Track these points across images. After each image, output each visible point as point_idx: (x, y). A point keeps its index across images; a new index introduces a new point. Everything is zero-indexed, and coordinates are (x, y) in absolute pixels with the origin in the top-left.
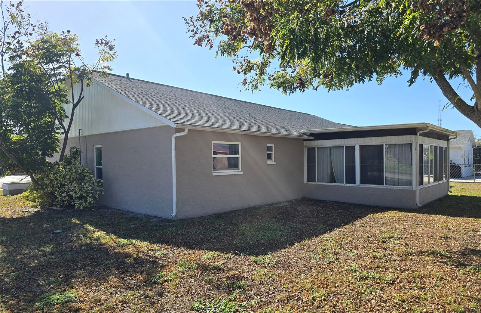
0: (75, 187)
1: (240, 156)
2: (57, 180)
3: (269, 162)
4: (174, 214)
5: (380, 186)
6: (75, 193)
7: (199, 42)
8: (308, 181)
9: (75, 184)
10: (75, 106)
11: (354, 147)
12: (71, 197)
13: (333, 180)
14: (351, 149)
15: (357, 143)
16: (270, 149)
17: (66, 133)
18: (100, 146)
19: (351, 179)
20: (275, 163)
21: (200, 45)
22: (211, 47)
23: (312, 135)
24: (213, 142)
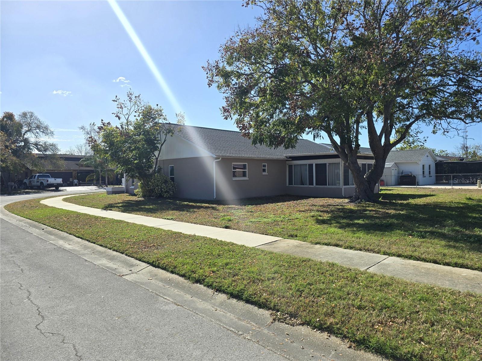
0: (164, 186)
1: (247, 170)
2: (155, 183)
3: (264, 173)
4: (215, 198)
5: (325, 186)
6: (164, 189)
7: (226, 118)
8: (289, 185)
9: (164, 185)
10: (162, 145)
11: (312, 165)
12: (162, 191)
13: (302, 184)
14: (311, 166)
15: (314, 162)
16: (264, 166)
17: (157, 159)
18: (173, 165)
19: (311, 183)
20: (267, 174)
21: (227, 119)
22: (232, 119)
23: (290, 157)
24: (233, 163)
